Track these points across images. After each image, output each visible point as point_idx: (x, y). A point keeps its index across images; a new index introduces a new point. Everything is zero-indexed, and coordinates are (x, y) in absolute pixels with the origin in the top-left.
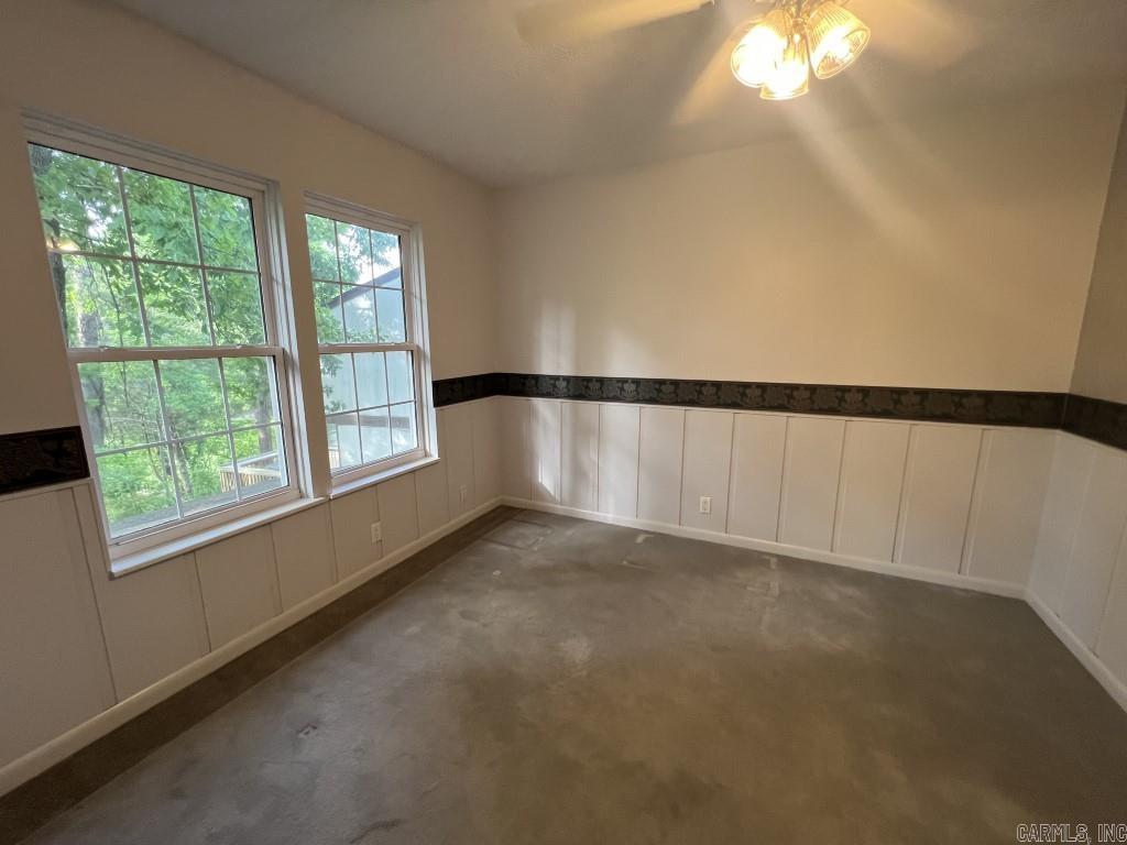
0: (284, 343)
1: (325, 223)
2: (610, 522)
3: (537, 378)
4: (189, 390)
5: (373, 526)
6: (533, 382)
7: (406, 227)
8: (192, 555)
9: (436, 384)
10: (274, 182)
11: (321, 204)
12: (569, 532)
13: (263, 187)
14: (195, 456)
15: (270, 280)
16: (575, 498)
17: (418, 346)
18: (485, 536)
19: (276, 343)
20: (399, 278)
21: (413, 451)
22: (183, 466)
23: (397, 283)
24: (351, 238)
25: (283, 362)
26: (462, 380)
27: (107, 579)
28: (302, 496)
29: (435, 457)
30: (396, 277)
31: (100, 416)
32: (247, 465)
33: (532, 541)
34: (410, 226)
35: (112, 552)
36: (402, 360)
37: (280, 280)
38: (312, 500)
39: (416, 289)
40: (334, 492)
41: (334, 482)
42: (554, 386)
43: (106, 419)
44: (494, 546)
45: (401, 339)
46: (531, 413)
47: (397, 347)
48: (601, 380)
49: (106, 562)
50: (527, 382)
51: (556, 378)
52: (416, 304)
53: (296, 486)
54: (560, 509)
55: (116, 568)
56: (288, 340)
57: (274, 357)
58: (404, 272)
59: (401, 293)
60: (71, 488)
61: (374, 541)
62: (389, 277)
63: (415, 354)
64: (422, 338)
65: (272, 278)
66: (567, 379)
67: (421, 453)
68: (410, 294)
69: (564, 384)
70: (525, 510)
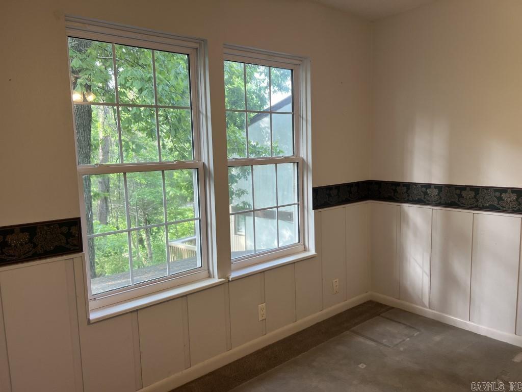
0: (204, 159)
1: (237, 67)
2: (483, 334)
3: (408, 185)
4: (155, 187)
5: (260, 306)
6: (405, 189)
7: (298, 62)
8: (136, 313)
9: (315, 191)
10: (203, 40)
11: (236, 52)
12: (437, 338)
13: (197, 46)
14: (156, 233)
15: (198, 112)
16: (444, 302)
17: (302, 159)
18: (355, 328)
19: (200, 160)
20: (290, 105)
21: (295, 245)
22: (148, 239)
23: (288, 109)
24: (261, 73)
25: (203, 172)
26: (338, 187)
27: (86, 324)
28: (210, 276)
29: (312, 252)
30: (289, 103)
31: (106, 203)
32: (185, 242)
33: (399, 340)
34: (301, 61)
35: (91, 304)
36: (289, 170)
37: (204, 112)
38: (216, 280)
39: (303, 112)
40: (234, 275)
41: (233, 266)
42: (426, 193)
43: (110, 204)
44: (361, 339)
45: (289, 153)
46: (402, 218)
47: (286, 160)
48: (476, 190)
49: (87, 312)
50: (398, 189)
51: (428, 186)
52: (303, 124)
53: (206, 268)
54: (430, 313)
55: (93, 316)
56: (207, 157)
57: (198, 169)
58: (294, 99)
59: (291, 115)
60: (73, 259)
61: (260, 319)
62: (282, 104)
63: (300, 165)
64: (306, 153)
65: (199, 111)
66: (439, 187)
67: (302, 248)
68: (299, 116)
69: (436, 192)
70: (393, 308)
